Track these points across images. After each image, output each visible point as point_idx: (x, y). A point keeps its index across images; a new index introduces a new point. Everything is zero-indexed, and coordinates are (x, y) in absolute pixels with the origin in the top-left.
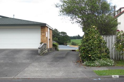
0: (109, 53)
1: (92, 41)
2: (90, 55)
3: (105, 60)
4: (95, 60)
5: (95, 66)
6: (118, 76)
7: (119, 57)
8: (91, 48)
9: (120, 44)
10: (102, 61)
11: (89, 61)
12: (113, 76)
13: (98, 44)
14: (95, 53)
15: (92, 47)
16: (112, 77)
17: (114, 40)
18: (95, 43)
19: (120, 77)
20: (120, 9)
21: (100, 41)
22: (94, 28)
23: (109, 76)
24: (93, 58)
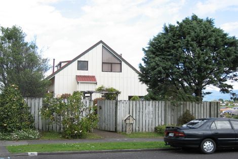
0: (33, 122)
1: (10, 106)
2: (5, 125)
3: (26, 131)
4: (12, 131)
5: (12, 140)
6: (36, 153)
7: (47, 127)
8: (8, 115)
9: (47, 109)
10: (22, 133)
11: (5, 132)
12: (29, 153)
13: (18, 109)
14: (13, 122)
15: (9, 113)
16: (28, 155)
17: (41, 103)
18: (13, 107)
19: (38, 154)
20: (60, 64)
21: (22, 104)
22: (14, 87)
23: (23, 154)
24: (9, 129)
